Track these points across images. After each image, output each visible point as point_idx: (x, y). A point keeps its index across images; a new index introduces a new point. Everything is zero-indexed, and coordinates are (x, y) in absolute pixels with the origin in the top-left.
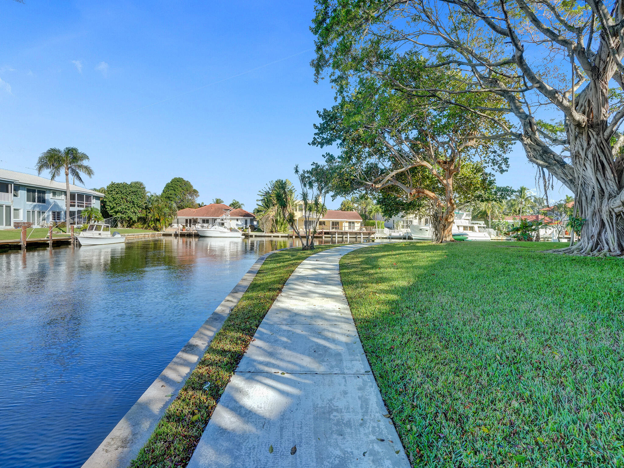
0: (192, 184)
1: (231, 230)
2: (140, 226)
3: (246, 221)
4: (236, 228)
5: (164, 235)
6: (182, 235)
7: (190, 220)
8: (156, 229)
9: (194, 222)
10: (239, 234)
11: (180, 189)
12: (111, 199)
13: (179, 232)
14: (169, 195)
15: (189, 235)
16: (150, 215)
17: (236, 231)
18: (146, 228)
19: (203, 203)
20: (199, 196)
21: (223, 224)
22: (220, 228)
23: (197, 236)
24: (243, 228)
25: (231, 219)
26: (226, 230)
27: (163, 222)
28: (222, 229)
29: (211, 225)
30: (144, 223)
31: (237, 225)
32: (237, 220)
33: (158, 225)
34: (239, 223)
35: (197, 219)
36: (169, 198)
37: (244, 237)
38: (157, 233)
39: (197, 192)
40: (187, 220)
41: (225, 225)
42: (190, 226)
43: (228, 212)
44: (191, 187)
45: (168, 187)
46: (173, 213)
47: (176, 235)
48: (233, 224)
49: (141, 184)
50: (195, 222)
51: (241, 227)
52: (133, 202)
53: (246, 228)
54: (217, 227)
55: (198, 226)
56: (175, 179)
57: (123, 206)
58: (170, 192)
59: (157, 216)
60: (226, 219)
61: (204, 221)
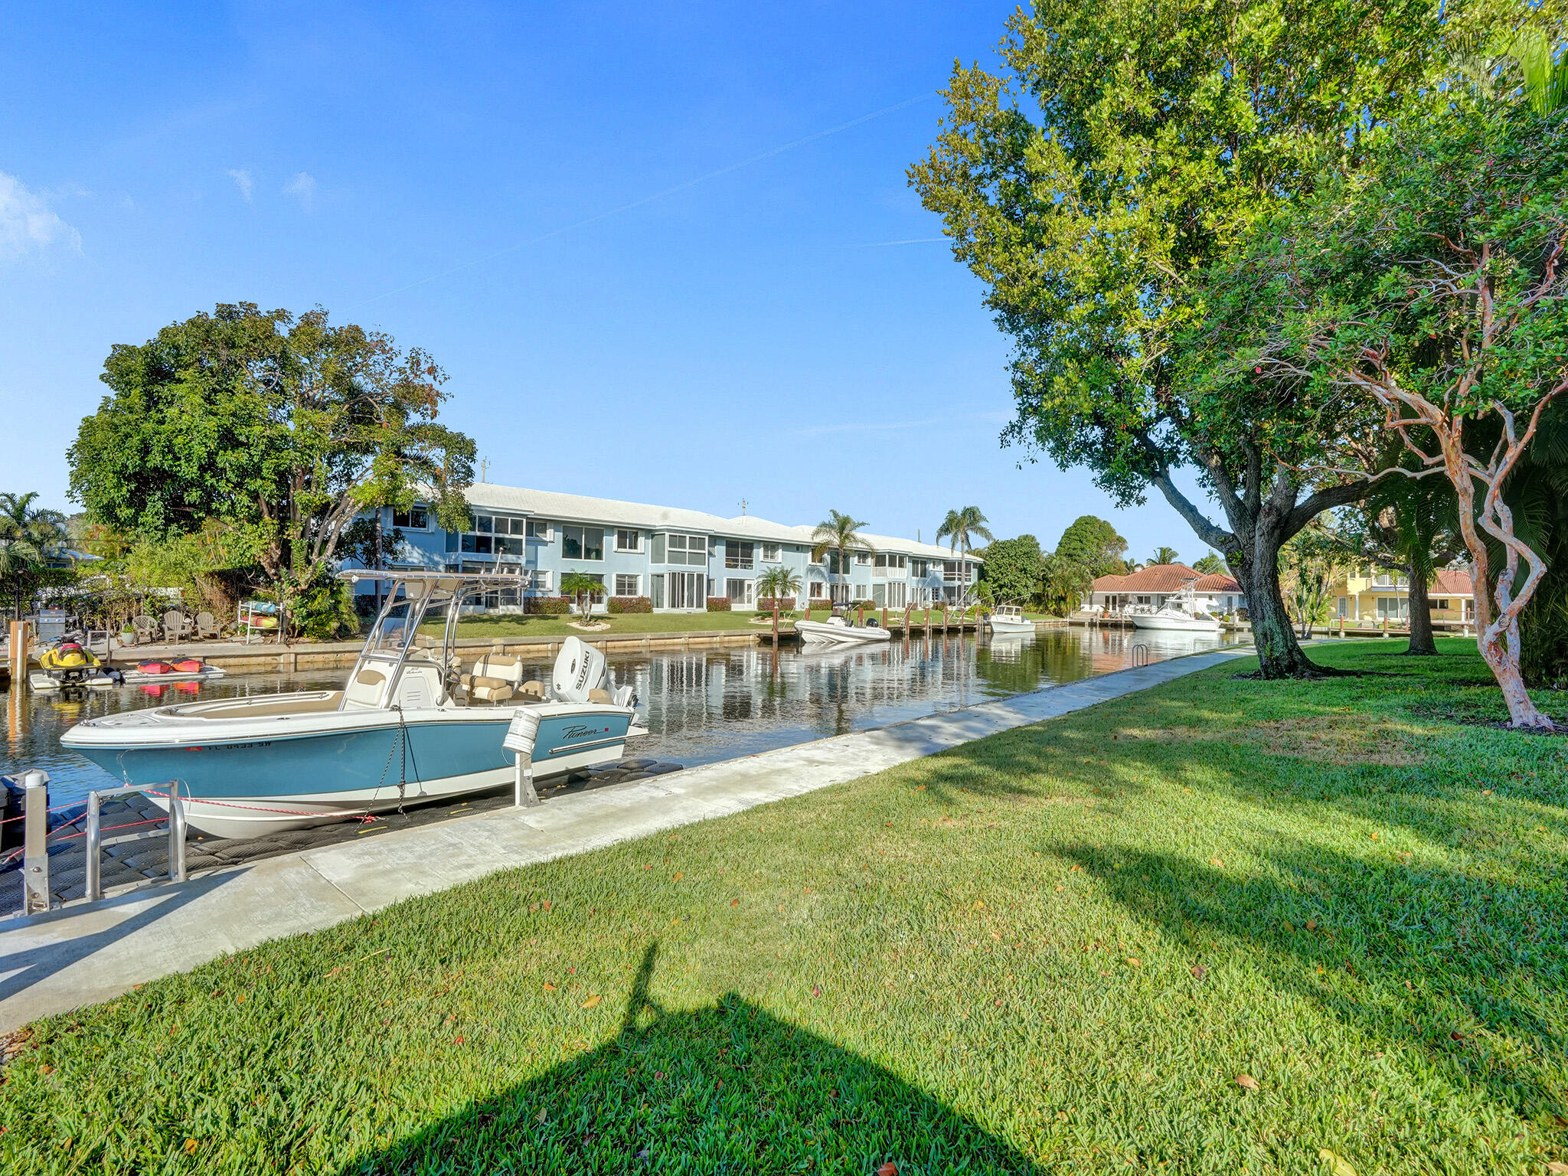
0: (1113, 526)
1: (1198, 617)
2: (1033, 608)
3: (1230, 599)
4: (1207, 612)
5: (1072, 624)
6: (1103, 625)
7: (1114, 598)
8: (1058, 613)
9: (1121, 601)
10: (1215, 624)
11: (1091, 538)
12: (995, 567)
13: (1098, 619)
14: (1071, 551)
15: (1116, 626)
16: (1050, 591)
17: (1208, 619)
18: (1042, 612)
19: (1132, 561)
20: (1127, 548)
21: (1179, 606)
22: (1175, 612)
23: (1131, 627)
24: (1221, 614)
25: (1197, 596)
26: (1187, 617)
27: (1071, 602)
28: (1178, 614)
29: (1154, 608)
30: (1039, 604)
31: (1209, 607)
32: (1210, 598)
33: (1063, 606)
34: (1214, 602)
35: (1127, 595)
36: (1070, 555)
37: (1223, 630)
38: (1061, 620)
39: (1125, 541)
40: (1107, 598)
41: (1185, 606)
42: (1114, 609)
43: (1192, 583)
44: (1113, 531)
45: (1068, 534)
46: (1087, 586)
47: (1092, 625)
48: (1202, 605)
49: (1033, 539)
50: (1124, 601)
51: (1218, 611)
52: (1025, 569)
53: (1229, 614)
54: (1168, 610)
55: (1129, 610)
56: (1081, 518)
57: (1011, 578)
58: (1073, 545)
59: (1061, 593)
60: (1186, 596)
61: (1140, 600)
